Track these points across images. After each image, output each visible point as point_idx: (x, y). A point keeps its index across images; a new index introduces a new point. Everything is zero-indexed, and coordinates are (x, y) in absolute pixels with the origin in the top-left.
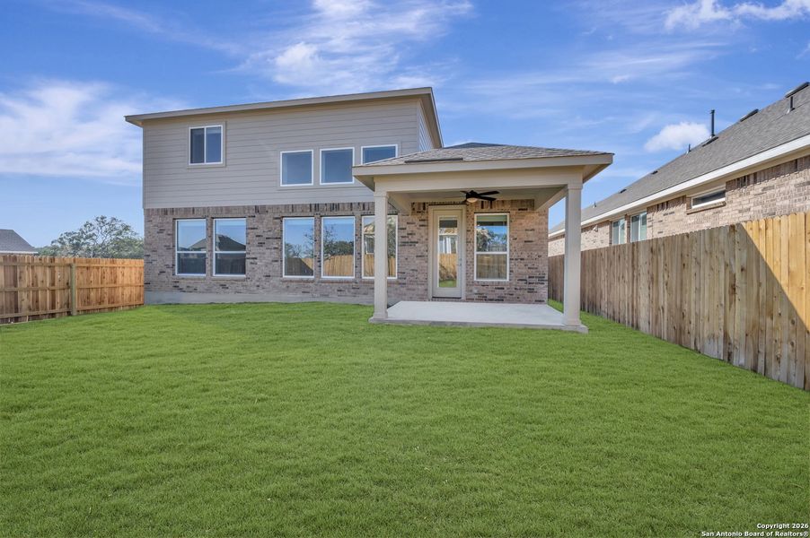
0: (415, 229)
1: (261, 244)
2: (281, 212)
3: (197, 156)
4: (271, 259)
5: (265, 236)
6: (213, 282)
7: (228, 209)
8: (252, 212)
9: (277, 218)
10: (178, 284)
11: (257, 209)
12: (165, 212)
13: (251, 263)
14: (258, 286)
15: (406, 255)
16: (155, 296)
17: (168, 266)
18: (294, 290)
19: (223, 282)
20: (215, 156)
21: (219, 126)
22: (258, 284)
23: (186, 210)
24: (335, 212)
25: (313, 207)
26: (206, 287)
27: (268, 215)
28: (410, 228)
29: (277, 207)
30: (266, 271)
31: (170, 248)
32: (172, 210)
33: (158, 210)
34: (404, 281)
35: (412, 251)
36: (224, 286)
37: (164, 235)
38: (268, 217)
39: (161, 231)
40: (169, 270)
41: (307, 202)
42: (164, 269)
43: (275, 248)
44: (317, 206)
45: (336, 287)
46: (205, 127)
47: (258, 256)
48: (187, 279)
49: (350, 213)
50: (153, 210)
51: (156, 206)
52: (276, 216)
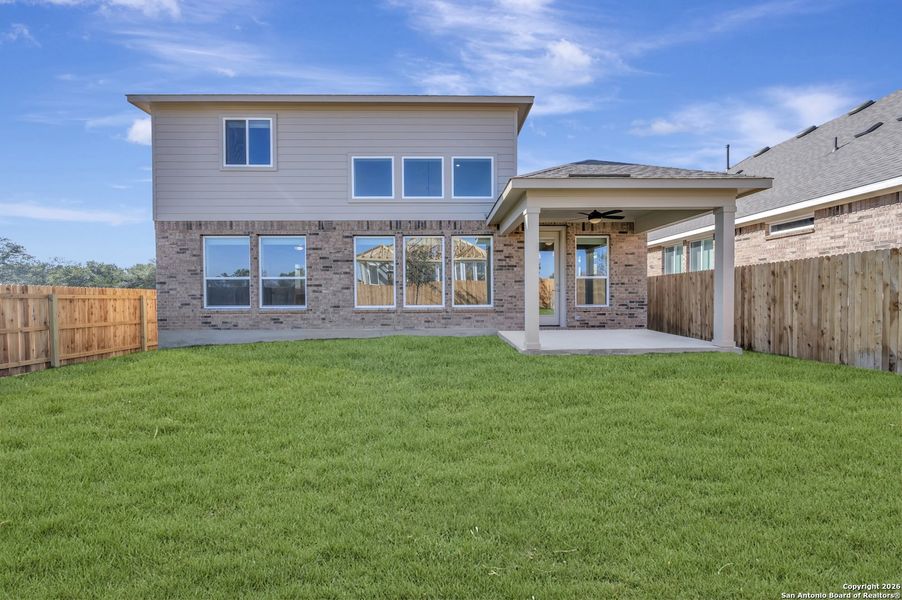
0: (513, 252)
1: (327, 268)
2: (353, 229)
3: (235, 154)
4: (340, 286)
5: (333, 257)
6: (260, 316)
7: (281, 225)
8: (314, 229)
9: (347, 237)
10: (209, 320)
11: (321, 225)
12: (189, 225)
13: (314, 291)
14: (324, 319)
15: (503, 279)
16: (174, 337)
17: (193, 297)
18: (371, 323)
19: (275, 316)
20: (261, 156)
21: (269, 119)
22: (323, 316)
23: (221, 224)
24: (420, 231)
25: (394, 224)
26: (251, 322)
27: (335, 233)
28: (507, 251)
29: (348, 223)
30: (335, 301)
31: (197, 273)
32: (200, 224)
33: (177, 223)
34: (501, 309)
35: (510, 275)
36: (276, 321)
37: (187, 256)
38: (335, 237)
39: (183, 251)
40: (195, 302)
41: (387, 218)
42: (188, 300)
43: (346, 273)
44: (399, 224)
45: (422, 318)
46: (247, 119)
47: (322, 282)
48: (223, 313)
49: (439, 232)
50: (169, 222)
51: (174, 218)
52: (347, 234)
